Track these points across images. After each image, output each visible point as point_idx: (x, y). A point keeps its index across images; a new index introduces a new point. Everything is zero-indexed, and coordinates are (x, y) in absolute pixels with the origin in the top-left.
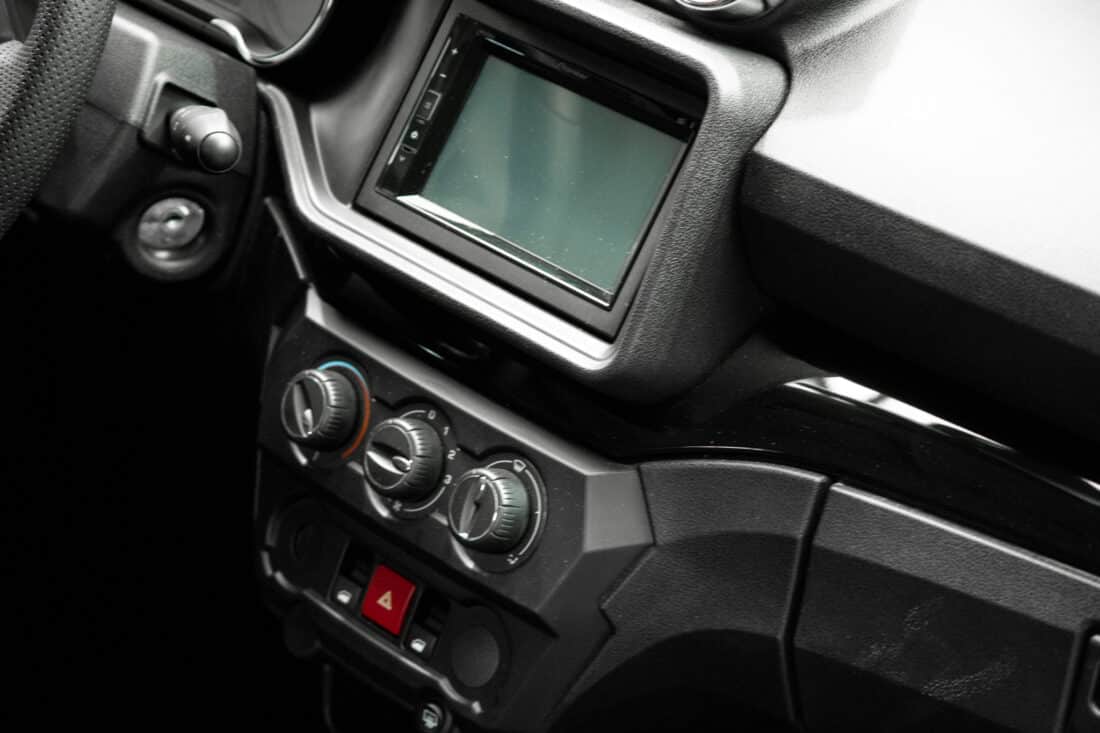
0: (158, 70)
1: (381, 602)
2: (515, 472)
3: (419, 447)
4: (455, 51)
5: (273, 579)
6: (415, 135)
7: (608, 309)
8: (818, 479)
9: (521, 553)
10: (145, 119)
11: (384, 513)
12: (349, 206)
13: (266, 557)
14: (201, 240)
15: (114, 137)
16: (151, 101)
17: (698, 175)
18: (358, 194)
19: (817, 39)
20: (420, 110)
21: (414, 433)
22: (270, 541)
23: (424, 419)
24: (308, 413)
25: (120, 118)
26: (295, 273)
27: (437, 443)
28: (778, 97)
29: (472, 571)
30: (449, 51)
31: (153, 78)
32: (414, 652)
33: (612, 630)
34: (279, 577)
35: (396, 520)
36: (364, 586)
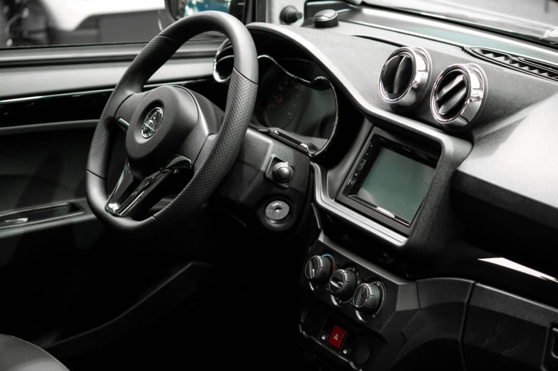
0: (273, 153)
1: (335, 338)
2: (377, 286)
3: (346, 278)
4: (371, 146)
5: (302, 333)
6: (356, 174)
7: (409, 227)
8: (472, 282)
9: (377, 313)
10: (266, 169)
11: (336, 303)
12: (334, 200)
13: (300, 326)
14: (288, 217)
15: (256, 175)
16: (269, 163)
17: (437, 177)
18: (337, 195)
19: (485, 134)
20: (359, 166)
21: (345, 274)
22: (302, 321)
23: (351, 271)
24: (313, 270)
25: (258, 169)
26: (318, 227)
27: (354, 278)
28: (468, 152)
29: (361, 321)
30: (370, 145)
31: (271, 155)
32: (344, 354)
33: (406, 340)
34: (304, 333)
35: (339, 306)
36: (330, 333)
